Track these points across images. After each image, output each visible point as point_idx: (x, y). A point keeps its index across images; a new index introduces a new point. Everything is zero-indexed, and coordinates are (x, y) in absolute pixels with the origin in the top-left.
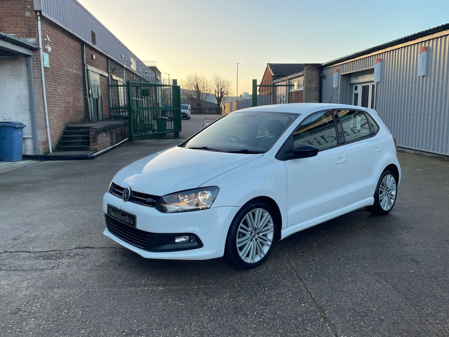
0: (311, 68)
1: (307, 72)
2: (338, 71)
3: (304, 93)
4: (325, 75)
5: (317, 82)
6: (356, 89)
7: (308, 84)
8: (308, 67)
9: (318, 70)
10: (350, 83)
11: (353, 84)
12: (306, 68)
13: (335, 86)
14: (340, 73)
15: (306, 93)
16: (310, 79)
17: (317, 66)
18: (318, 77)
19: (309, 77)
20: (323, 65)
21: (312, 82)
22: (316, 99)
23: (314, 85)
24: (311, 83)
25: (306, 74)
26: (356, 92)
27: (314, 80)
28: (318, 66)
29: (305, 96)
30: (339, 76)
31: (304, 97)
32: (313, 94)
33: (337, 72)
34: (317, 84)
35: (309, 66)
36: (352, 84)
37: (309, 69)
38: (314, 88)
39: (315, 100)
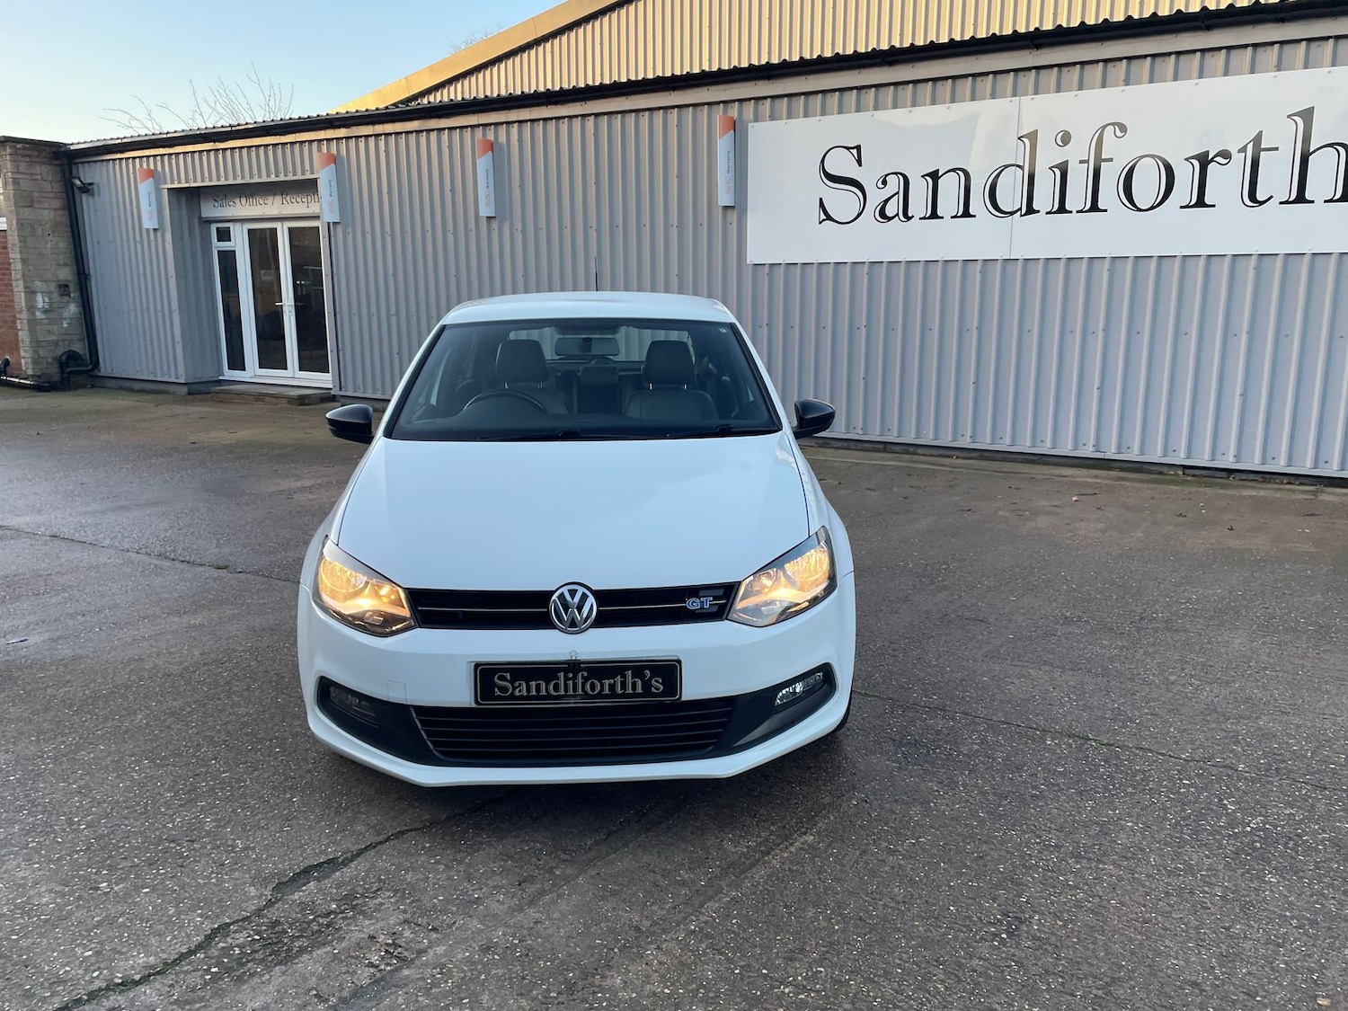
0: (28, 153)
1: (18, 167)
2: (151, 174)
3: (13, 239)
4: (92, 184)
5: (57, 203)
6: (224, 235)
7: (26, 209)
8: (17, 149)
9: (57, 162)
10: (200, 218)
11: (210, 222)
12: (9, 150)
13: (149, 222)
14: (166, 184)
15: (23, 239)
16: (32, 192)
17: (48, 148)
18: (57, 187)
19: (24, 185)
20: (72, 147)
21: (40, 202)
22: (62, 263)
23: (49, 212)
24: (36, 205)
25: (12, 173)
26: (225, 246)
27: (46, 195)
28: (55, 149)
29: (21, 252)
30: (158, 190)
31: (15, 255)
32: (49, 245)
33: (151, 179)
34: (60, 212)
35: (19, 146)
36: (205, 221)
37: (23, 156)
38: (48, 225)
39: (59, 265)
